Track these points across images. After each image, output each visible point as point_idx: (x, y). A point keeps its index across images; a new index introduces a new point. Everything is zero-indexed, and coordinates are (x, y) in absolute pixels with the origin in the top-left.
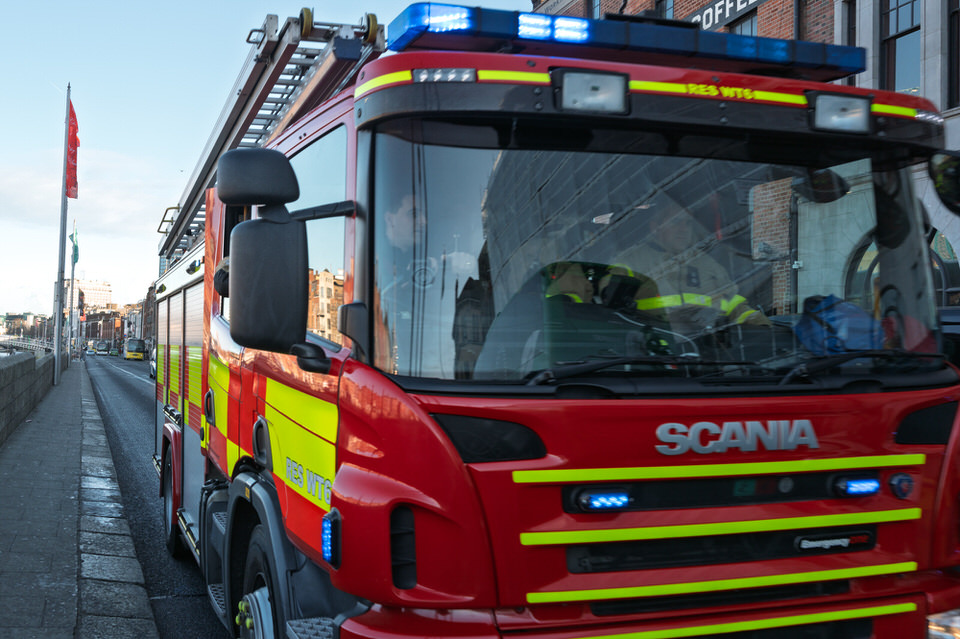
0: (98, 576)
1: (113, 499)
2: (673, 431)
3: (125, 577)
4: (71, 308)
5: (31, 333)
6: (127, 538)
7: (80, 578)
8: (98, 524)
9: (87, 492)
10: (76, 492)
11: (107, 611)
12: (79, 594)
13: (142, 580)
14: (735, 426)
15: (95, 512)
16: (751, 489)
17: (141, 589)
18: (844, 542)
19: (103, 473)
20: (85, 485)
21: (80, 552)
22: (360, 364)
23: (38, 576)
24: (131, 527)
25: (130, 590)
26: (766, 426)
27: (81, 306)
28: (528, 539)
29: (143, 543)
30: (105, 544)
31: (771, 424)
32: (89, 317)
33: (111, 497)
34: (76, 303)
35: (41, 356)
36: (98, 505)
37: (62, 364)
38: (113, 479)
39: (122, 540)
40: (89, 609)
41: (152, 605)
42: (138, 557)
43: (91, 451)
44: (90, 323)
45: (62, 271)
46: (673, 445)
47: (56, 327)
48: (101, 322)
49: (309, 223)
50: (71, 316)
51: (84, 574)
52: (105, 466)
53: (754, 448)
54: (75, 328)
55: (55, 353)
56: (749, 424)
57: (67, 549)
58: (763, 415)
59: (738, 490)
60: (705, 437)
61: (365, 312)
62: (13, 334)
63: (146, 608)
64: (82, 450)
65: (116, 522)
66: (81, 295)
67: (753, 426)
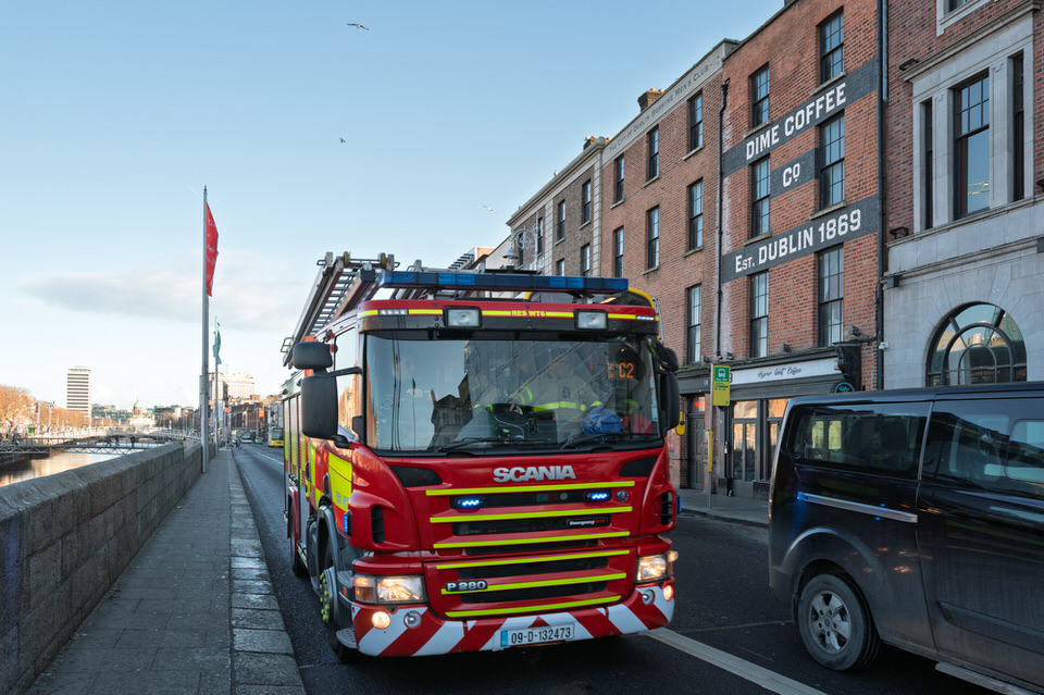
0: (250, 649)
1: (261, 577)
2: (501, 472)
3: (275, 649)
4: (217, 400)
5: (179, 425)
6: (276, 613)
7: (232, 651)
8: (248, 600)
9: (237, 572)
10: (227, 572)
11: (259, 680)
12: (232, 667)
13: (291, 651)
14: (533, 469)
15: (245, 590)
16: (546, 497)
17: (291, 659)
18: (593, 522)
19: (252, 553)
20: (235, 565)
21: (232, 627)
22: (361, 445)
23: (193, 650)
24: (279, 602)
25: (280, 660)
26: (549, 469)
27: (226, 398)
28: (433, 520)
29: (291, 616)
30: (255, 619)
31: (552, 468)
32: (234, 408)
33: (260, 575)
34: (221, 396)
35: (189, 446)
36: (248, 583)
37: (210, 453)
38: (261, 559)
39: (269, 615)
40: (242, 680)
41: (301, 674)
42: (287, 630)
43: (240, 533)
44: (235, 414)
45: (206, 366)
46: (502, 478)
47: (203, 418)
48: (245, 413)
49: (338, 378)
50: (217, 408)
51: (236, 647)
52: (253, 547)
53: (542, 479)
54: (220, 419)
55: (203, 443)
56: (540, 468)
57: (221, 624)
58: (547, 464)
59: (538, 498)
60: (518, 474)
61: (362, 421)
62: (162, 426)
63: (295, 677)
64: (231, 533)
65: (265, 598)
66: (225, 387)
67: (543, 469)
